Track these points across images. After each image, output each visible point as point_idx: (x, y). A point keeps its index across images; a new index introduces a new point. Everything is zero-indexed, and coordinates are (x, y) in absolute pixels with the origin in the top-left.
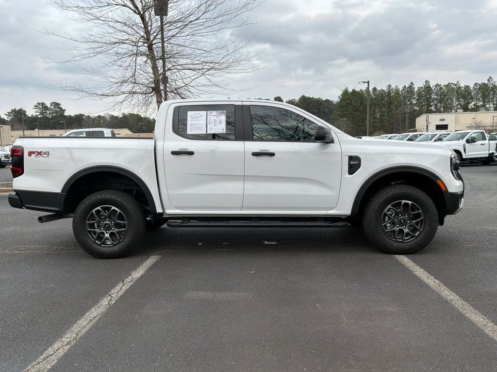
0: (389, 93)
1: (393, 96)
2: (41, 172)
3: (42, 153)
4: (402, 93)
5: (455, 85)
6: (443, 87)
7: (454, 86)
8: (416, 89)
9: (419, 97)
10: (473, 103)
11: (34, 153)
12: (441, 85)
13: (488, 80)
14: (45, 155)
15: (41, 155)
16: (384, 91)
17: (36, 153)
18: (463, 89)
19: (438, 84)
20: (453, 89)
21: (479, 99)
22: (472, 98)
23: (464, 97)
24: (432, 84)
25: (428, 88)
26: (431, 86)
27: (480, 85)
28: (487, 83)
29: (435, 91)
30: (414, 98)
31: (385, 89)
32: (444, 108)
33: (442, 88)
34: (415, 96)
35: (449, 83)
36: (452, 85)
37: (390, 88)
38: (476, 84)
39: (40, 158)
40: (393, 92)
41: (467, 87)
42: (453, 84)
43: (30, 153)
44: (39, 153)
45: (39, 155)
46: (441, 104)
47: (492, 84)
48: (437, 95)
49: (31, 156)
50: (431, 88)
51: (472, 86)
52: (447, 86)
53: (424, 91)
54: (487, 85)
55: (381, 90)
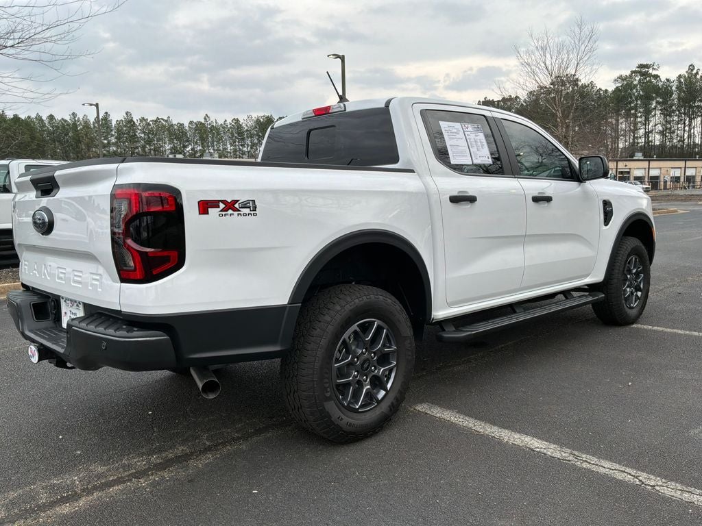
0: (75, 124)
1: (81, 129)
2: (235, 258)
3: (237, 206)
4: (94, 127)
5: (166, 121)
6: (151, 123)
7: (164, 123)
8: (114, 123)
9: (119, 134)
10: (190, 147)
11: (215, 204)
12: (147, 119)
13: (205, 118)
14: (247, 211)
15: (235, 210)
16: (66, 121)
17: (222, 206)
18: (176, 127)
19: (143, 118)
20: (164, 126)
21: (196, 143)
22: (188, 141)
23: (178, 139)
24: (136, 118)
25: (130, 122)
26: (135, 120)
27: (196, 124)
28: (203, 122)
29: (140, 128)
30: (112, 135)
31: (68, 118)
32: (155, 151)
33: (149, 124)
34: (113, 133)
35: (158, 118)
36: (162, 121)
37: (74, 118)
38: (191, 123)
39: (233, 219)
40: (81, 124)
41: (181, 125)
42: (162, 119)
43: (205, 207)
44: (230, 206)
45: (230, 212)
46: (150, 146)
47: (210, 124)
48: (144, 132)
49: (206, 213)
50: (134, 122)
51: (186, 125)
52: (156, 121)
53: (125, 126)
54: (204, 124)
55: (63, 119)
